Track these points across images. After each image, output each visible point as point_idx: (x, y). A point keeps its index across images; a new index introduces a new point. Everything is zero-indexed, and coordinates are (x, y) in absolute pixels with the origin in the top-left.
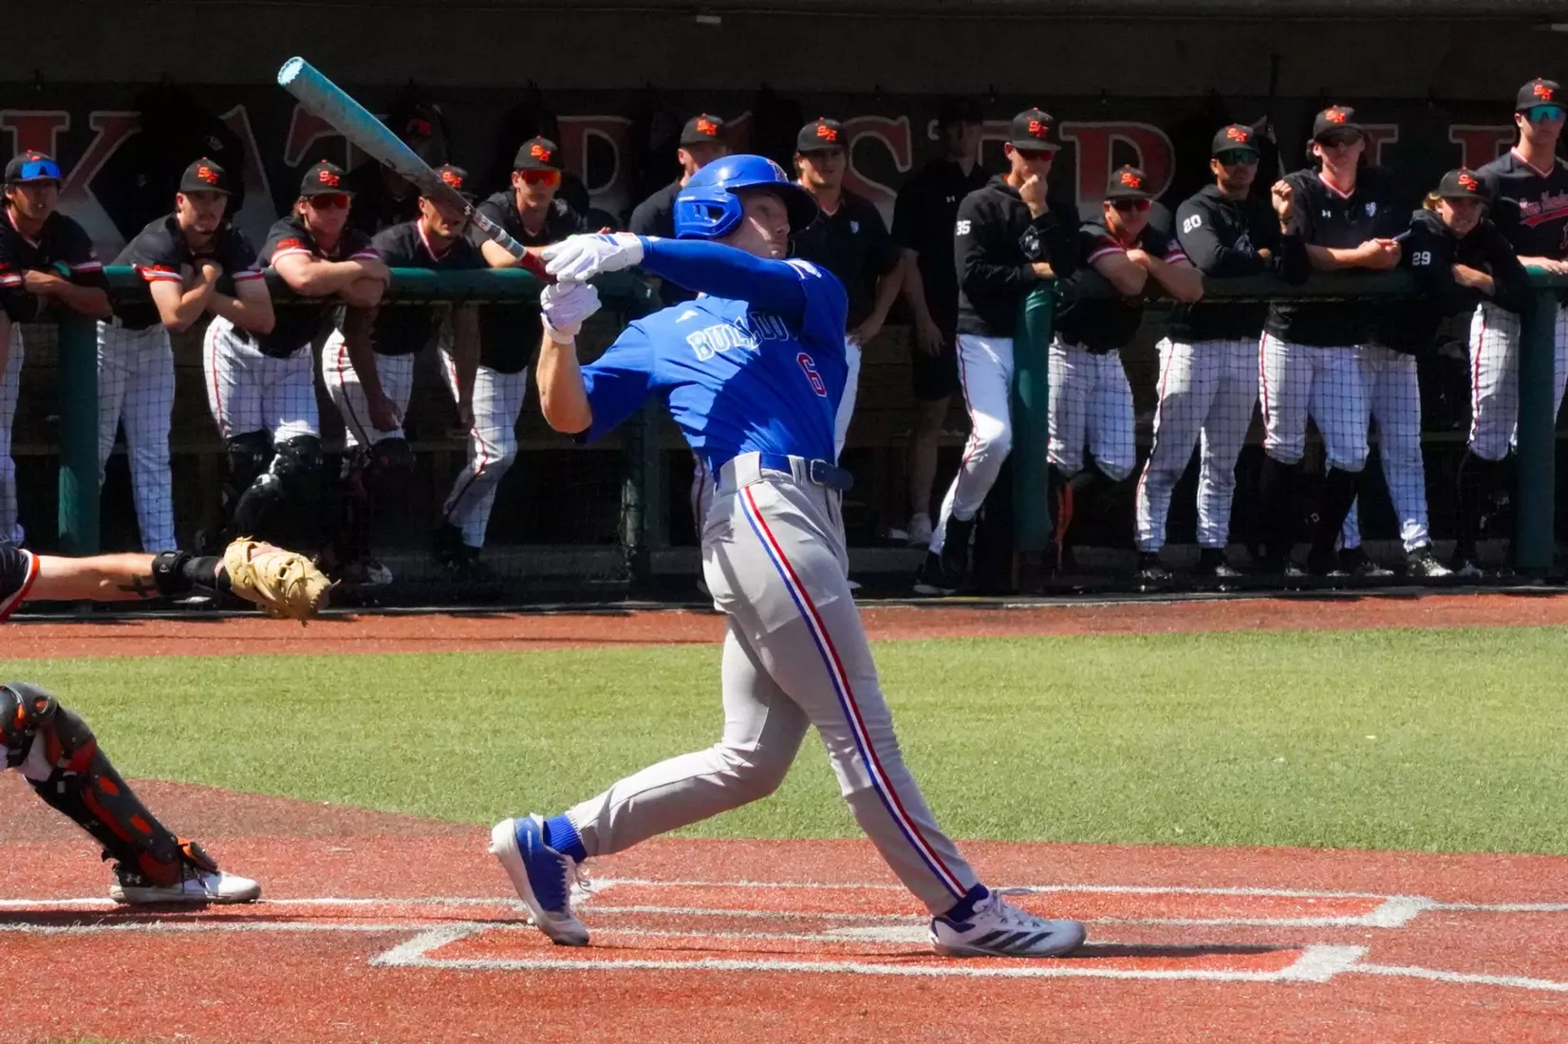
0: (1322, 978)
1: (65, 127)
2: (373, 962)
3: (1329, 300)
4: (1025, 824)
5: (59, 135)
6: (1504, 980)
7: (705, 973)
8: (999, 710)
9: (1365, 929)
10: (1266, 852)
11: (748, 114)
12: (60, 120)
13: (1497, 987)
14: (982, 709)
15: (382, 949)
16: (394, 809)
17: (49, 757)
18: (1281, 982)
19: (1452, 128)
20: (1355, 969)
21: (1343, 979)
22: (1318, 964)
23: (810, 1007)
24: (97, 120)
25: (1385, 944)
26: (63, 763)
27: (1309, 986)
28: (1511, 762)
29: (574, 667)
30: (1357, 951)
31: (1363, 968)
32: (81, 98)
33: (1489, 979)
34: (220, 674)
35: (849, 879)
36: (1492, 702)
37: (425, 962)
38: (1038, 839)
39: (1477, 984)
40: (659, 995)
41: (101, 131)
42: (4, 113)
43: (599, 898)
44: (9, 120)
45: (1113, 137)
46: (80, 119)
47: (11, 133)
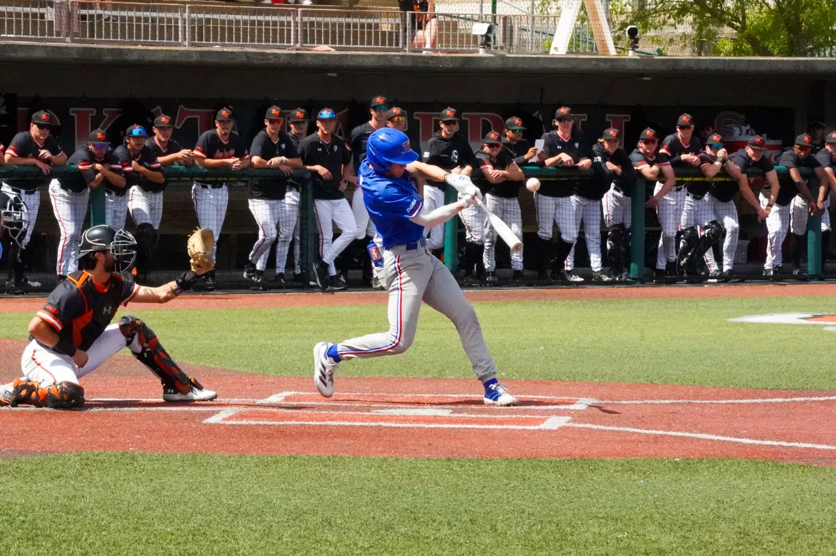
0: (555, 427)
1: (94, 114)
2: (204, 422)
3: (562, 179)
4: (447, 372)
5: (92, 117)
6: (622, 429)
7: (326, 426)
8: (438, 329)
9: (572, 410)
10: (536, 382)
11: (346, 110)
12: (92, 112)
13: (619, 432)
14: (433, 329)
15: (207, 418)
16: (213, 366)
17: (141, 342)
18: (540, 430)
19: (608, 115)
20: (568, 425)
21: (563, 429)
22: (554, 423)
23: (365, 439)
24: (106, 112)
25: (579, 416)
26: (146, 345)
27: (550, 431)
28: (627, 349)
29: (281, 314)
30: (569, 418)
31: (571, 424)
32: (99, 104)
33: (616, 429)
34: (150, 316)
35: (382, 392)
36: (621, 327)
37: (222, 422)
38: (452, 377)
39: (612, 431)
40: (309, 434)
41: (107, 115)
42: (71, 109)
43: (287, 398)
44: (73, 112)
45: (482, 118)
46: (99, 111)
47: (74, 117)
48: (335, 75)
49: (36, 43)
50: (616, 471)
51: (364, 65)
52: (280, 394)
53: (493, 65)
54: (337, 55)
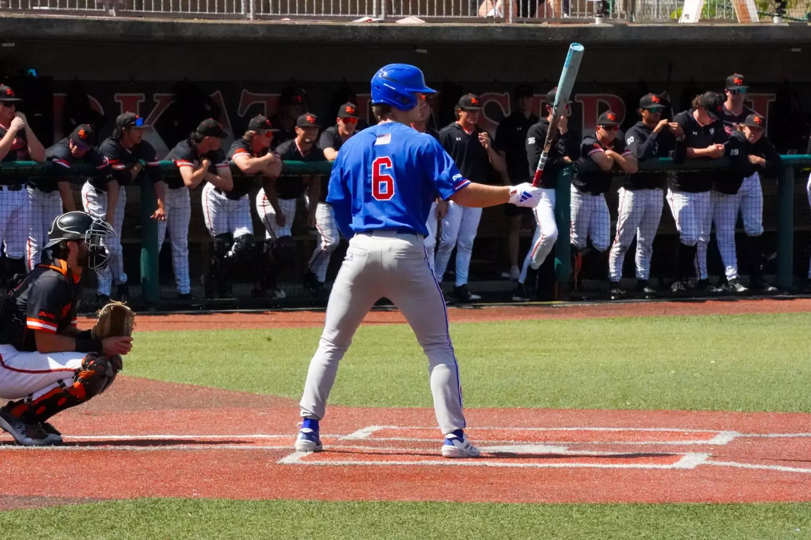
0: (691, 467)
1: (143, 101)
2: (278, 462)
4: (561, 401)
5: (141, 104)
6: (772, 467)
7: (422, 466)
8: (549, 351)
9: (710, 445)
10: (667, 413)
12: (141, 98)
13: (768, 471)
14: (543, 351)
15: (282, 457)
16: (286, 396)
18: (673, 469)
20: (706, 463)
21: (701, 467)
22: (689, 461)
23: (467, 481)
24: (157, 97)
25: (718, 453)
27: (686, 470)
28: (774, 372)
29: (364, 334)
30: (705, 455)
31: (709, 462)
32: (149, 88)
33: (765, 467)
34: (211, 338)
35: (485, 425)
36: (765, 346)
37: (300, 462)
38: (567, 407)
39: (759, 469)
40: (402, 476)
41: (158, 102)
42: (116, 95)
43: (376, 434)
44: (119, 98)
45: (599, 100)
46: (149, 98)
47: (119, 103)
48: (425, 51)
49: (75, 17)
50: (766, 518)
51: (460, 39)
52: (365, 430)
53: (611, 37)
54: (428, 28)
